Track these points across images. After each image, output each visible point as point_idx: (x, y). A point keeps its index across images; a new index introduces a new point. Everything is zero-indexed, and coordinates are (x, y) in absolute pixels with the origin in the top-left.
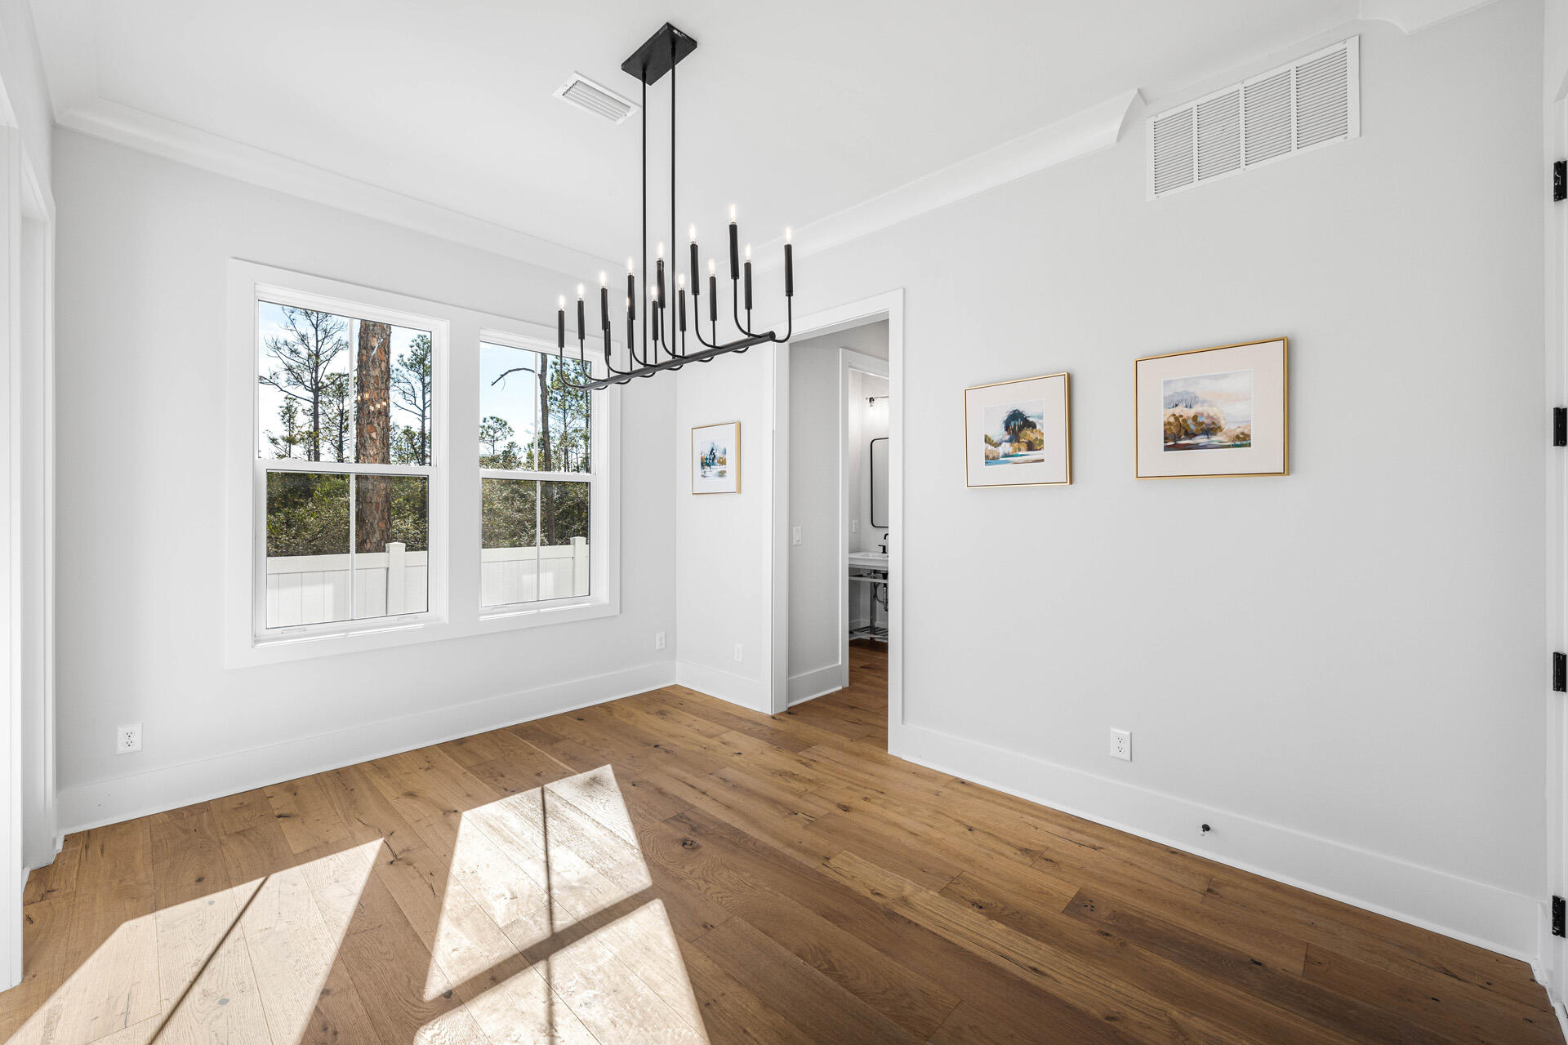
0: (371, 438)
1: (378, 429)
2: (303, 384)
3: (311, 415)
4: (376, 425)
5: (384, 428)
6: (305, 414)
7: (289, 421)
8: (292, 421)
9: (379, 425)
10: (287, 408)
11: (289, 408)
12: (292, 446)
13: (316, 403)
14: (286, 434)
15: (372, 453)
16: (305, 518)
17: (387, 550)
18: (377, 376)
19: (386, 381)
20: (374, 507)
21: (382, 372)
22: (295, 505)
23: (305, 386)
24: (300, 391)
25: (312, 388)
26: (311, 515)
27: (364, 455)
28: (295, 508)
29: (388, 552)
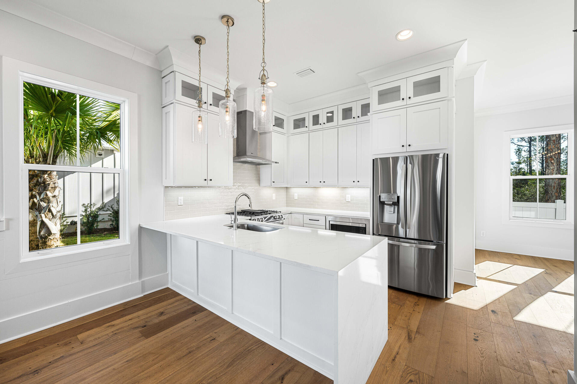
0: (552, 163)
1: (555, 159)
2: (525, 140)
3: (528, 152)
4: (554, 158)
5: (557, 158)
6: (525, 152)
7: (519, 154)
8: (520, 154)
9: (555, 157)
10: (518, 149)
11: (519, 150)
12: (520, 165)
13: (530, 147)
14: (517, 160)
15: (552, 168)
16: (524, 192)
17: (555, 202)
18: (554, 140)
19: (559, 140)
20: (552, 188)
21: (556, 138)
22: (521, 187)
23: (525, 141)
24: (524, 143)
25: (528, 141)
26: (526, 190)
27: (548, 169)
28: (521, 188)
29: (556, 203)
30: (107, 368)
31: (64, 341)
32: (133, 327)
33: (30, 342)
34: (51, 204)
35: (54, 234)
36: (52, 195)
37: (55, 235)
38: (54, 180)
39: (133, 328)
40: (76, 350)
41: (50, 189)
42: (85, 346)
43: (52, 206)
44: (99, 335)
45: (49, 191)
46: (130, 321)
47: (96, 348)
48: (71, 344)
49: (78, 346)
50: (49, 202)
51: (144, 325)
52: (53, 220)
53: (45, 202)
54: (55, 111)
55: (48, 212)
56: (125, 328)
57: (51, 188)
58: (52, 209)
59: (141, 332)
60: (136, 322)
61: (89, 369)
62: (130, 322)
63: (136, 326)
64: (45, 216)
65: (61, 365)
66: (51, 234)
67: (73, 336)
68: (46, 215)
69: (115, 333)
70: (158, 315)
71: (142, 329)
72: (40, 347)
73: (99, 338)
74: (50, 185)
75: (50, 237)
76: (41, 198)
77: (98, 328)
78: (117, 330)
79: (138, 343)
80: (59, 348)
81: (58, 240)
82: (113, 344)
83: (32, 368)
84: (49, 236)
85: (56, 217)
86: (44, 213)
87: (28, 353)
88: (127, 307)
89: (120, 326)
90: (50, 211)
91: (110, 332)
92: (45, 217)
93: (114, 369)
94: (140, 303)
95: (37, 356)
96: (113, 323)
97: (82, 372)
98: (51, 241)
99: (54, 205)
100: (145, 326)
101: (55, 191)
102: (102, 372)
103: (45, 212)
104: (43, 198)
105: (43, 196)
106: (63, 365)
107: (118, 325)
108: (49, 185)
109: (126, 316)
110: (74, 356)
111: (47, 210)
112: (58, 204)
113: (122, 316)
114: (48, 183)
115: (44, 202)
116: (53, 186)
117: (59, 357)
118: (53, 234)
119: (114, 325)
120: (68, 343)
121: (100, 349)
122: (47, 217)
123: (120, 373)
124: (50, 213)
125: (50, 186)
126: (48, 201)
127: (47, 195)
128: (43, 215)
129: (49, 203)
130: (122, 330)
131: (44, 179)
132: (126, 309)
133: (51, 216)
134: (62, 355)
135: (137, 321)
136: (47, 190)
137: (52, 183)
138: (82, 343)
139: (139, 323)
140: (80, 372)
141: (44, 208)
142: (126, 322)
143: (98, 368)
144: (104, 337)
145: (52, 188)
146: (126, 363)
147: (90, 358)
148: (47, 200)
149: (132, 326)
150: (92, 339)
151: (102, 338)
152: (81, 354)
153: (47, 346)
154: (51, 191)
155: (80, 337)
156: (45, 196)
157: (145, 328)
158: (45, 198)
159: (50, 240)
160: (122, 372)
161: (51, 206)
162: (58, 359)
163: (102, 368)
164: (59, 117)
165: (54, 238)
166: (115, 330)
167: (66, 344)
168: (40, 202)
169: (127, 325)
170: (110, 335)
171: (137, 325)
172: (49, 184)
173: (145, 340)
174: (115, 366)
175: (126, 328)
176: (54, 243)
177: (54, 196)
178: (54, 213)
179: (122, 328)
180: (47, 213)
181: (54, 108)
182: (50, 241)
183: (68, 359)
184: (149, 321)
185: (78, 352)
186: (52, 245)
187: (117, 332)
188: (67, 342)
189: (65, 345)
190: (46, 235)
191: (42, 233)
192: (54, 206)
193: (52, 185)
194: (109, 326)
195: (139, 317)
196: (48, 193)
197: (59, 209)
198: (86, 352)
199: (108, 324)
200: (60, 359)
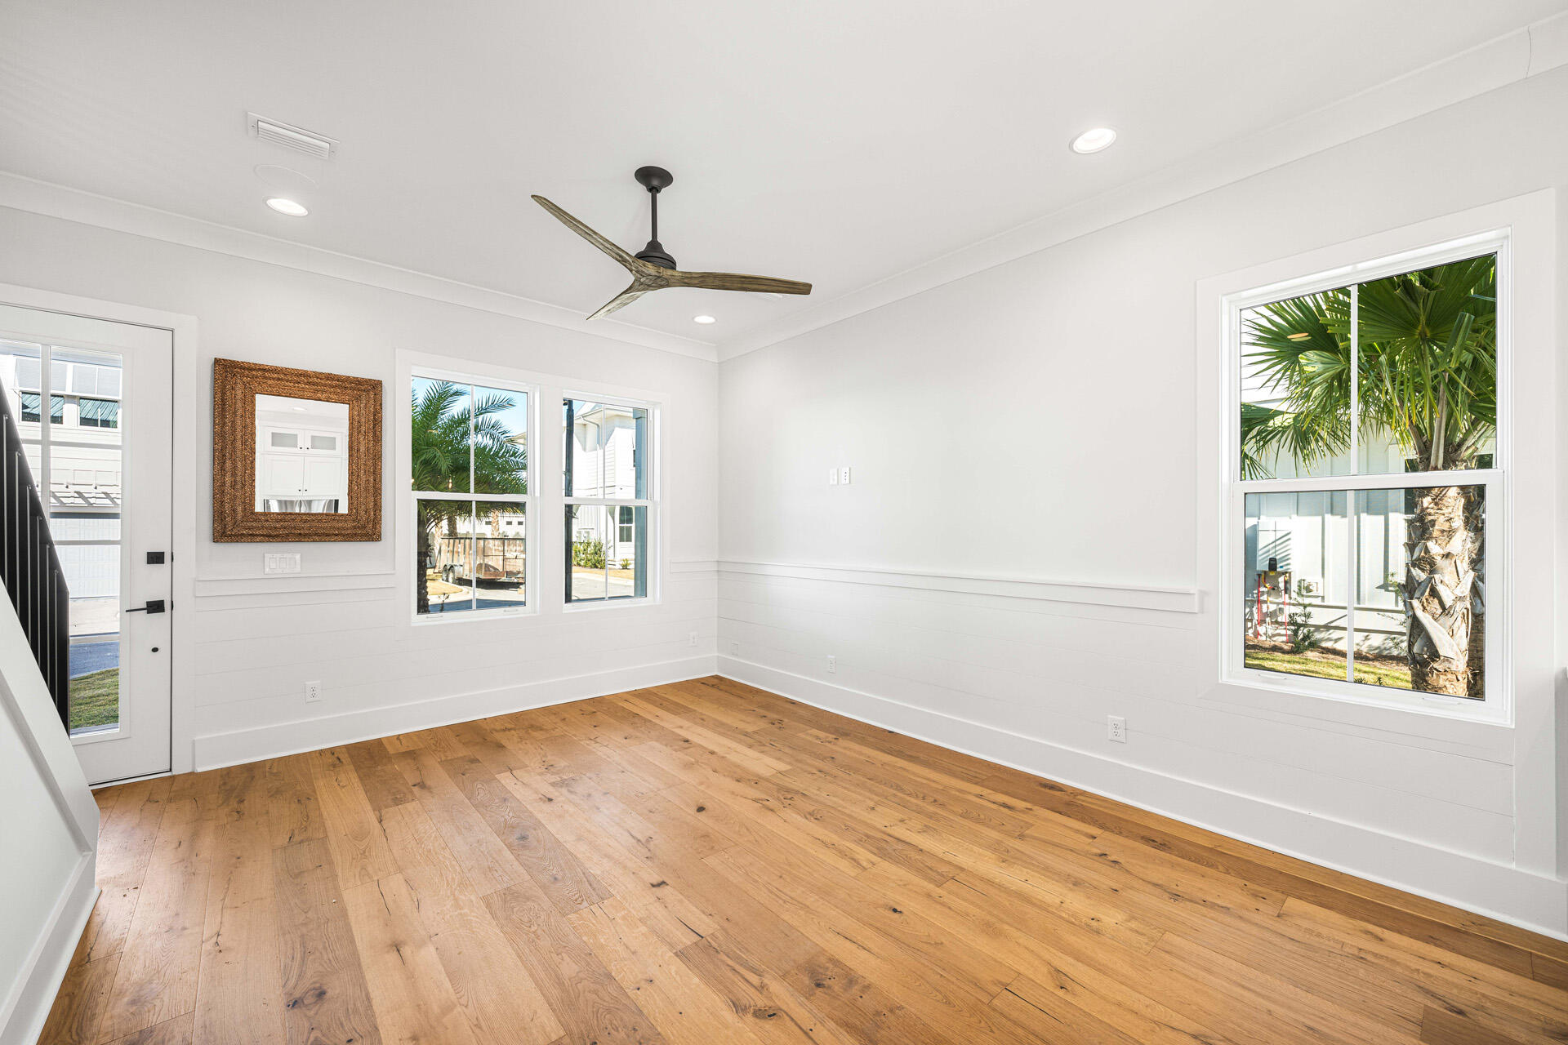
30: (1263, 997)
31: (1260, 889)
32: (1422, 985)
33: (1219, 849)
34: (1436, 576)
35: (1447, 659)
36: (1442, 552)
37: (1450, 662)
38: (1450, 510)
39: (1420, 987)
40: (1257, 918)
41: (1436, 534)
42: (1280, 926)
43: (1442, 582)
44: (1325, 931)
45: (1434, 540)
46: (1438, 966)
47: (1289, 946)
48: (1263, 902)
49: (1267, 914)
50: (1433, 570)
51: (1463, 1008)
52: (1442, 619)
53: (1423, 570)
54: (1428, 324)
55: (1430, 595)
56: (1399, 969)
57: (1438, 533)
58: (1440, 588)
59: (1427, 1011)
60: (1447, 982)
61: (1234, 965)
62: (1435, 970)
63: (1433, 989)
64: (1423, 605)
65: (1212, 919)
66: (1439, 657)
67: (1283, 893)
68: (1425, 604)
69: (1362, 958)
70: (1547, 1027)
71: (1441, 1009)
72: (1220, 867)
73: (1319, 935)
74: (1437, 523)
75: (1435, 665)
76: (1414, 558)
77: (1341, 916)
78: (1376, 955)
79: (1383, 1024)
80: (1240, 891)
81: (1459, 678)
82: (1330, 970)
83: (1179, 888)
84: (1433, 661)
85: (1452, 612)
86: (1418, 598)
87: (1199, 863)
88: (1474, 930)
89: (1393, 954)
90: (1434, 593)
91: (1356, 944)
92: (1422, 608)
93: (1269, 1011)
94: (1531, 953)
95: (1203, 876)
96: (1387, 934)
97: (1220, 959)
98: (1437, 675)
99: (1446, 580)
100: (1461, 1012)
101: (1453, 539)
102: (1246, 993)
103: (1423, 594)
104: (1419, 559)
105: (1418, 554)
106: (1212, 921)
107: (1393, 947)
108: (1433, 526)
109: (1441, 947)
110: (1242, 925)
111: (1428, 590)
112: (1458, 576)
113: (1430, 940)
114: (1430, 518)
115: (1420, 568)
116: (1446, 527)
117: (1224, 905)
118: (1442, 658)
119: (1381, 940)
120: (1261, 895)
121: (1296, 956)
122: (1428, 608)
123: (1270, 1030)
124: (1436, 601)
125: (1437, 527)
126: (1432, 567)
127: (1427, 551)
128: (1416, 603)
129: (1432, 572)
130: (1387, 965)
131: (1423, 510)
132: (1466, 933)
133: (1438, 607)
134: (1229, 906)
135: (1453, 983)
136: (1428, 539)
137: (1441, 519)
138: (1278, 916)
139: (1455, 991)
140: (1218, 956)
141: (1419, 584)
142: (1421, 960)
143: (1250, 979)
144: (1331, 943)
145: (1443, 531)
146: (1305, 1029)
147: (1261, 952)
148: (1429, 564)
149: (1422, 979)
150: (1305, 924)
151: (1322, 941)
152: (1255, 931)
153: (1229, 874)
154: (1439, 542)
155: (1292, 904)
156: (1423, 554)
157: (1454, 1015)
158: (1423, 557)
159: (1435, 671)
160: (1274, 1032)
161: (1438, 582)
162: (1218, 906)
163: (1252, 987)
164: (1441, 334)
165: (1445, 671)
166: (1369, 952)
167: (1255, 895)
168: (1412, 569)
169: (1414, 966)
170: (1347, 949)
171: (1440, 991)
172: (1433, 522)
173: (1415, 1037)
174: (1279, 1011)
175: (1401, 971)
176: (1447, 684)
177: (1447, 556)
178: (1448, 603)
179: (1393, 961)
180: (1427, 599)
181: (1423, 319)
182: (1434, 675)
183: (1228, 919)
184: (1489, 1011)
185: (1257, 924)
186: (1440, 688)
187: (1369, 958)
188: (1262, 893)
189: (1253, 894)
190: (1426, 656)
191: (1416, 649)
192: (1447, 583)
193: (1441, 524)
194: (1367, 932)
195: (1472, 979)
196: (1431, 544)
197: (1462, 592)
198: (1267, 935)
199: (1371, 927)
200: (1222, 909)
